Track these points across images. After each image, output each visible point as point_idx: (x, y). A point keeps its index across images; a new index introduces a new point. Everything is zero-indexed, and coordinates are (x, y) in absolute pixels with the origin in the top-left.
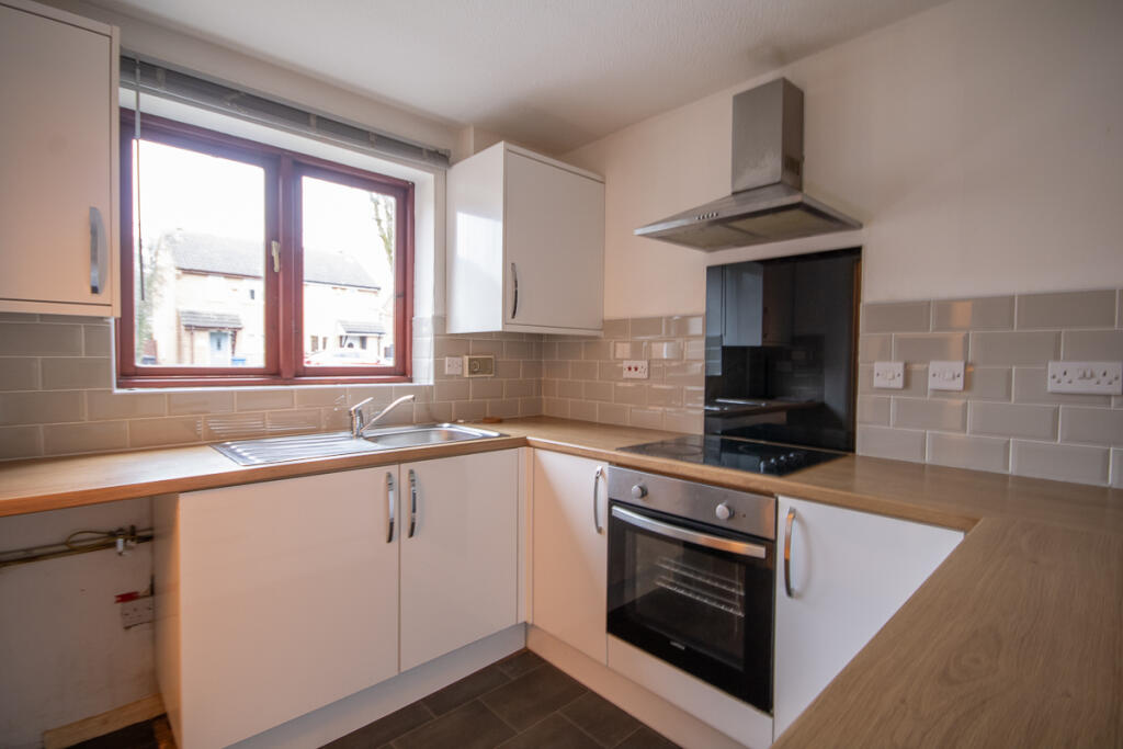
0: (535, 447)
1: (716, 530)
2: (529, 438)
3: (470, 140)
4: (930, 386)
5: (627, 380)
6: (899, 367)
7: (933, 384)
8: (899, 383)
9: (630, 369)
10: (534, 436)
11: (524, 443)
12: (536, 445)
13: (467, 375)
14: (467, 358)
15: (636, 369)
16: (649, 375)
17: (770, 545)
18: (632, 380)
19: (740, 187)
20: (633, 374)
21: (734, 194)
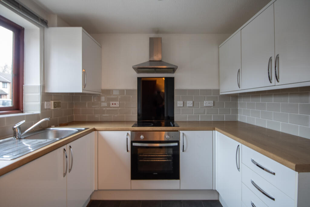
0: (98, 131)
1: (164, 142)
2: (96, 128)
3: (56, 20)
4: (187, 106)
5: (111, 107)
6: (182, 102)
7: (188, 105)
8: (182, 105)
9: (113, 104)
10: (97, 127)
11: (94, 130)
12: (98, 130)
13: (53, 108)
14: (53, 102)
15: (115, 104)
16: (119, 105)
17: (178, 142)
18: (113, 107)
19: (152, 60)
20: (114, 106)
21: (150, 61)
